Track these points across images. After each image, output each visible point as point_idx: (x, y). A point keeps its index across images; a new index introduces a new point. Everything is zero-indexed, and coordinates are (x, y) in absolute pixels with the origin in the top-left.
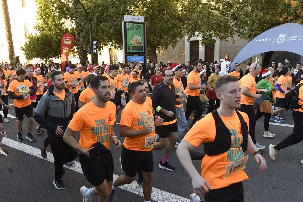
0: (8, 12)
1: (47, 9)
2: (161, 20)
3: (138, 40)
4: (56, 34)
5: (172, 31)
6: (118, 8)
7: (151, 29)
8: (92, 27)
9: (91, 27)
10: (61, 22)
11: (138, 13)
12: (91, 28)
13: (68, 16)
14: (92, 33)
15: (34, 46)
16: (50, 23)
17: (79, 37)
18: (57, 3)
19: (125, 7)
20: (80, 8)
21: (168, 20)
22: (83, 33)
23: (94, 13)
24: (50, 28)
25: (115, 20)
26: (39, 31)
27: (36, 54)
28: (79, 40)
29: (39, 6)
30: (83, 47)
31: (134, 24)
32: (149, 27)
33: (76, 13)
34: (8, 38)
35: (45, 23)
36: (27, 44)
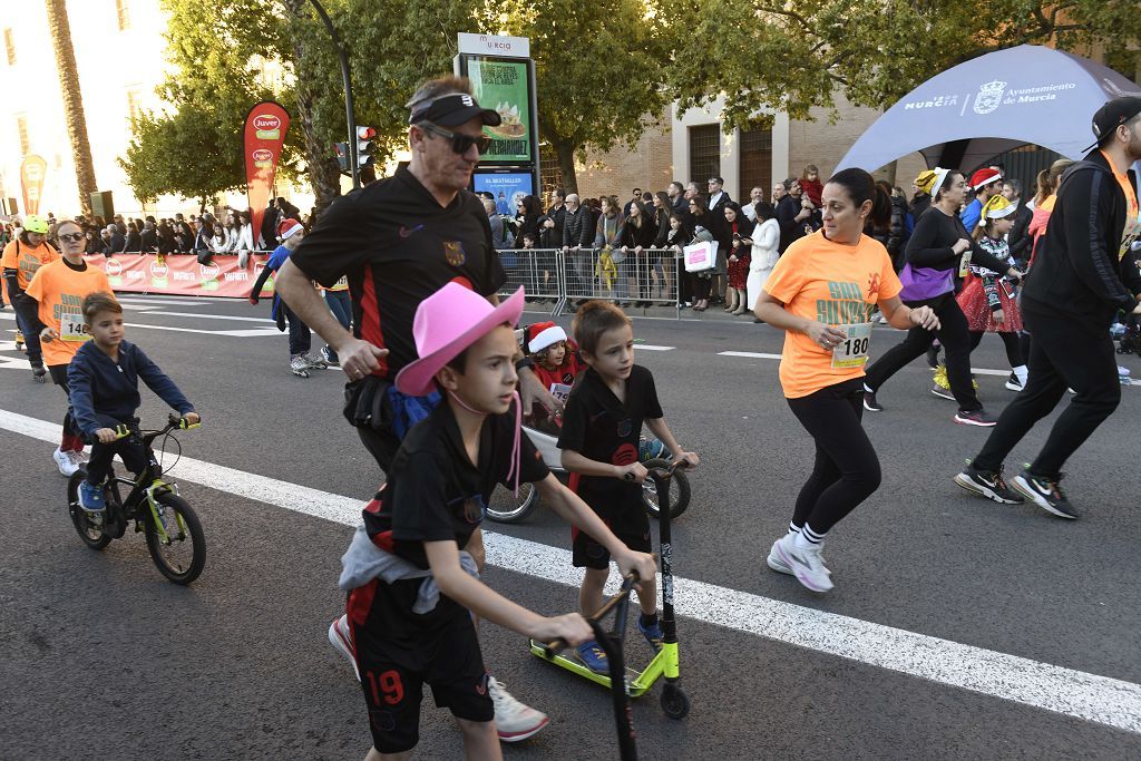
0: (70, 43)
1: (201, 25)
2: (588, 50)
3: (511, 120)
4: (233, 109)
5: (626, 86)
6: (439, 11)
7: (555, 82)
8: (354, 79)
9: (349, 79)
10: (248, 68)
11: (511, 30)
12: (350, 85)
13: (271, 47)
14: (352, 99)
15: (161, 153)
16: (211, 72)
17: (310, 115)
18: (232, 5)
19: (460, 8)
20: (310, 16)
21: (610, 49)
22: (322, 101)
23: (358, 30)
24: (211, 90)
25: (429, 53)
26: (176, 101)
27: (168, 178)
28: (310, 126)
29: (171, 15)
30: (323, 151)
31: (494, 64)
32: (546, 74)
33: (295, 30)
34: (73, 129)
35: (194, 73)
36: (137, 148)
